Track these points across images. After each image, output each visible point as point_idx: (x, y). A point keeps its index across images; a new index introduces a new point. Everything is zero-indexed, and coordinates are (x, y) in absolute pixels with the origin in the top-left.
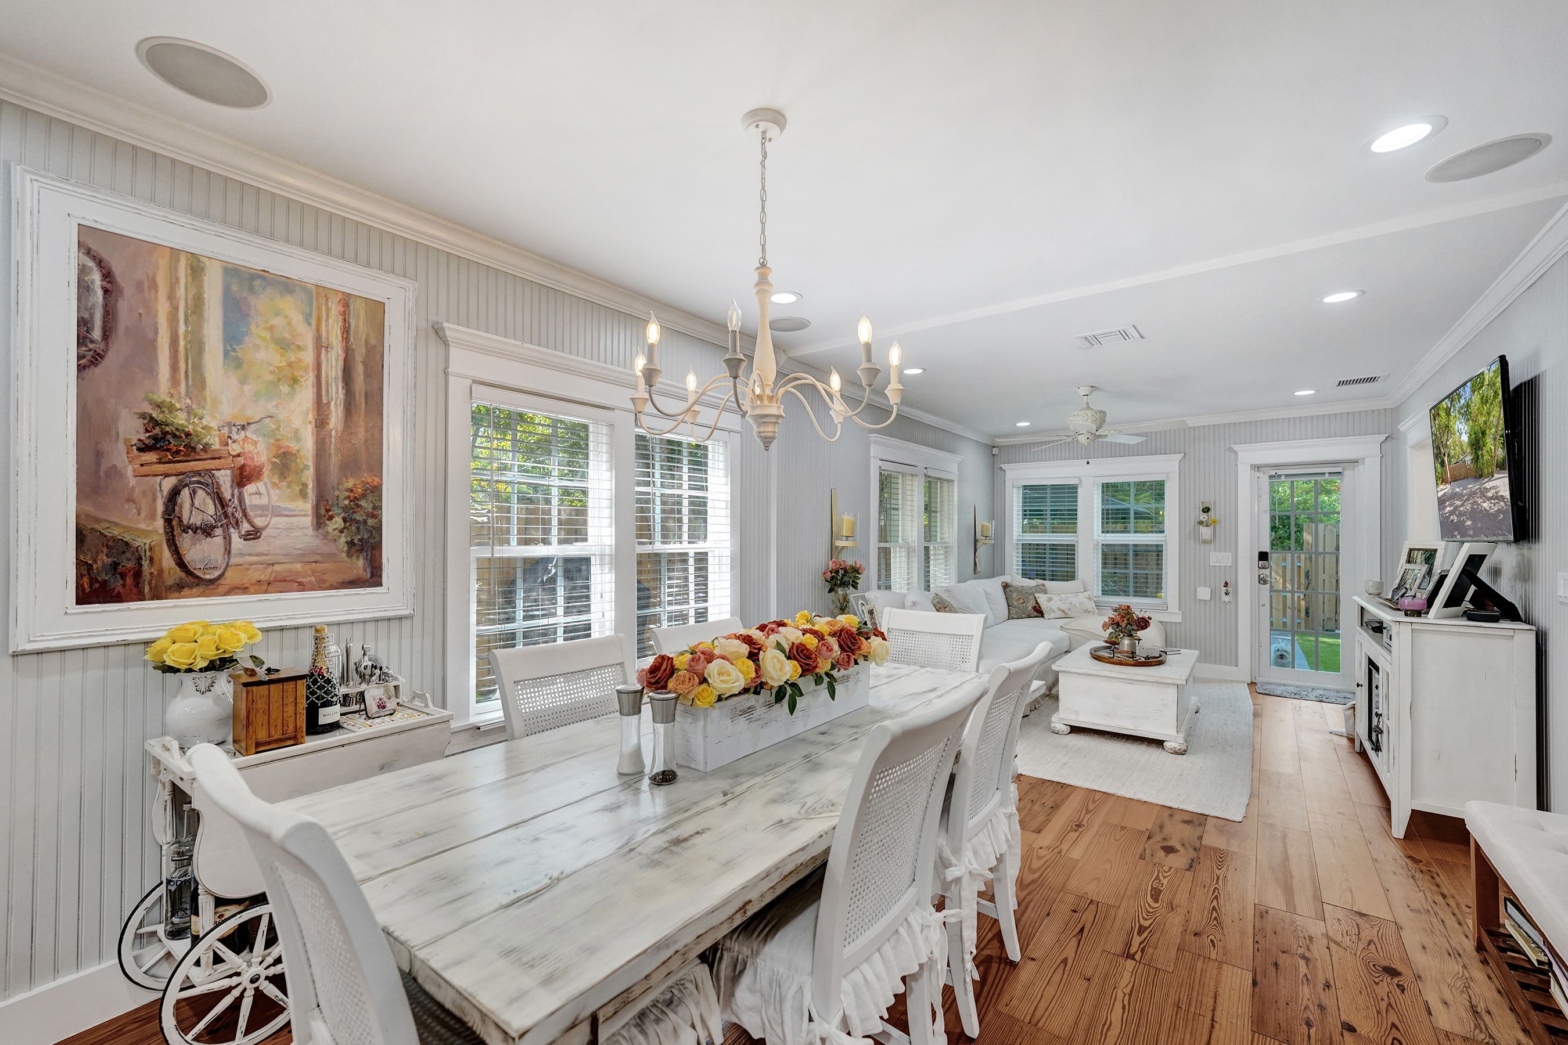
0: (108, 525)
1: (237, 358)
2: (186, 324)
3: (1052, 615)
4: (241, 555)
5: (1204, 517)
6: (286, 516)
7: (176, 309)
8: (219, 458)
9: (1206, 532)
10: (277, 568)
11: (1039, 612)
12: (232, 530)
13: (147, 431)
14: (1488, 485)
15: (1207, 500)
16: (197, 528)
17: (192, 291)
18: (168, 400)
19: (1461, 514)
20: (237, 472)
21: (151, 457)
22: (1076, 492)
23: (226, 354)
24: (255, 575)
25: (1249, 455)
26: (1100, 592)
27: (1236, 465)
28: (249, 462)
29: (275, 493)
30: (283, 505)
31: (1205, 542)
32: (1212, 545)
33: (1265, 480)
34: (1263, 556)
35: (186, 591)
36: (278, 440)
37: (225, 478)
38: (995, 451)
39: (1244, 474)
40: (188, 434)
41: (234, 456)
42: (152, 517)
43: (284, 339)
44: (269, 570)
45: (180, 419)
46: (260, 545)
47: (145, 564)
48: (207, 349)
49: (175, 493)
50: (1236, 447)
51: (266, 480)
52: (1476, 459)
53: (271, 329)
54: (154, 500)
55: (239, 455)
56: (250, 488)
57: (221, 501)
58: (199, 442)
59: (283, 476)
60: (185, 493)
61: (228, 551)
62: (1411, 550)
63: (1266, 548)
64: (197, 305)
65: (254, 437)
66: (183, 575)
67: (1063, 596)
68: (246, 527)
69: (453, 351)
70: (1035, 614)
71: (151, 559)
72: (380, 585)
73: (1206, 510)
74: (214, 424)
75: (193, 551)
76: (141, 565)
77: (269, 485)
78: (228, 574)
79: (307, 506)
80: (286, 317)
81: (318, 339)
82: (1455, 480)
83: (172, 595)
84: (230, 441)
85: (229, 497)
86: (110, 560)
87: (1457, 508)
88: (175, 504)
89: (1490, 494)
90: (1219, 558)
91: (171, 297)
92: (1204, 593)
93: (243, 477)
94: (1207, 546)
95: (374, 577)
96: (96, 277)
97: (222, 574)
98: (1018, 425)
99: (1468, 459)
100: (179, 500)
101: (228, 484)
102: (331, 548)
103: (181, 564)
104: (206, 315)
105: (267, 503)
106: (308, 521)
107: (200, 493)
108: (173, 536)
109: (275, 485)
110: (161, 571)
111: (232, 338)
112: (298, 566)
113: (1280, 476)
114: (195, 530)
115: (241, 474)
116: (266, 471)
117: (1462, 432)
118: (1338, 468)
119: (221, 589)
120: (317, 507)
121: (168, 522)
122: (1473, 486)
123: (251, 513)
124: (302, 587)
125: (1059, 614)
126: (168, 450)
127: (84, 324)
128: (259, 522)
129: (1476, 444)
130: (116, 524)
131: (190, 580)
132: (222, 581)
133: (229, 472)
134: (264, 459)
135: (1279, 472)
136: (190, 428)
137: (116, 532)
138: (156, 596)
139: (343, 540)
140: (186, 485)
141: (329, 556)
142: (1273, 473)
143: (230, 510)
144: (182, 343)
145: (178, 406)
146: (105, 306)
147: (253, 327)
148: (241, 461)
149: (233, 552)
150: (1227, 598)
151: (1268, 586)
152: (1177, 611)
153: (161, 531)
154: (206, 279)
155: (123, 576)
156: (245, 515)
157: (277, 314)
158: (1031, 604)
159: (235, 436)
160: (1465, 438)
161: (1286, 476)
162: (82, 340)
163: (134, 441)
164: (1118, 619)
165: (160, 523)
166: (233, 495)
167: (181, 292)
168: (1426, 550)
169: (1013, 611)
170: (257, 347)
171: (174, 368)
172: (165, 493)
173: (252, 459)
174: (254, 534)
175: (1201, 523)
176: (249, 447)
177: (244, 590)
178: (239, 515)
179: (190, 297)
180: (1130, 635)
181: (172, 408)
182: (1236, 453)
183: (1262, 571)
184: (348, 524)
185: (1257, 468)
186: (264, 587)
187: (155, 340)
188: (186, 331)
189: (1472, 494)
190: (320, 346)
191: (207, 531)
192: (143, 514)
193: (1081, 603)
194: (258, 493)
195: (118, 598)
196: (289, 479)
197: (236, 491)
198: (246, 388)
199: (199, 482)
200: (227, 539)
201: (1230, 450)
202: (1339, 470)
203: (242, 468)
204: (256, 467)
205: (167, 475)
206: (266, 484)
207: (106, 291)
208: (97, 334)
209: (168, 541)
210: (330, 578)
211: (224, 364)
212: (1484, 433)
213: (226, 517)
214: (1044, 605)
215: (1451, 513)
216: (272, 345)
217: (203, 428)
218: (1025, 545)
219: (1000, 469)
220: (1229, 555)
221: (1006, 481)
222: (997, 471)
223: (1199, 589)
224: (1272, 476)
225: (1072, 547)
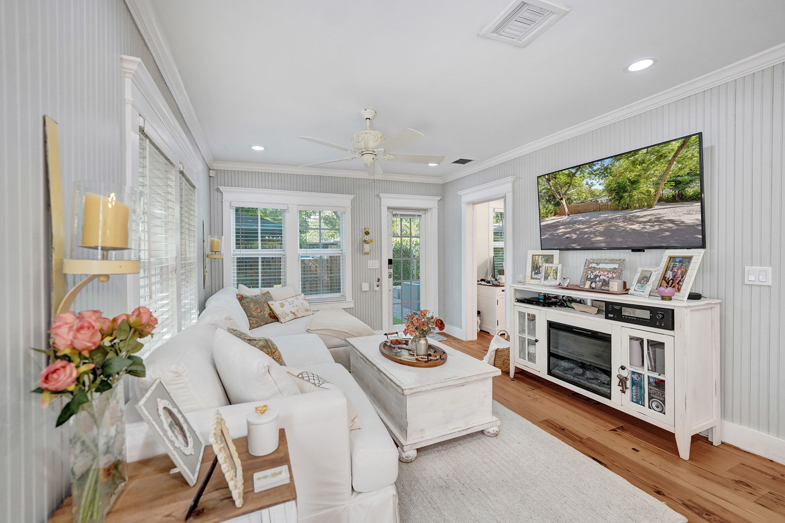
3: (287, 319)
5: (367, 238)
9: (367, 247)
11: (274, 318)
15: (367, 226)
22: (282, 217)
25: (386, 200)
26: (301, 292)
27: (380, 206)
31: (365, 253)
32: (369, 256)
33: (391, 217)
38: (212, 173)
39: (384, 211)
50: (382, 195)
63: (392, 258)
70: (271, 320)
73: (367, 233)
90: (373, 264)
92: (365, 287)
94: (366, 256)
113: (398, 215)
118: (421, 212)
125: (291, 316)
135: (397, 212)
142: (394, 213)
150: (378, 289)
151: (392, 279)
152: (351, 300)
158: (267, 311)
161: (401, 215)
169: (254, 320)
175: (365, 241)
182: (381, 198)
183: (391, 270)
185: (389, 208)
193: (302, 304)
201: (379, 196)
202: (421, 214)
214: (278, 310)
218: (238, 258)
219: (218, 190)
220: (377, 262)
221: (222, 202)
222: (216, 192)
223: (363, 284)
224: (394, 215)
225: (280, 260)
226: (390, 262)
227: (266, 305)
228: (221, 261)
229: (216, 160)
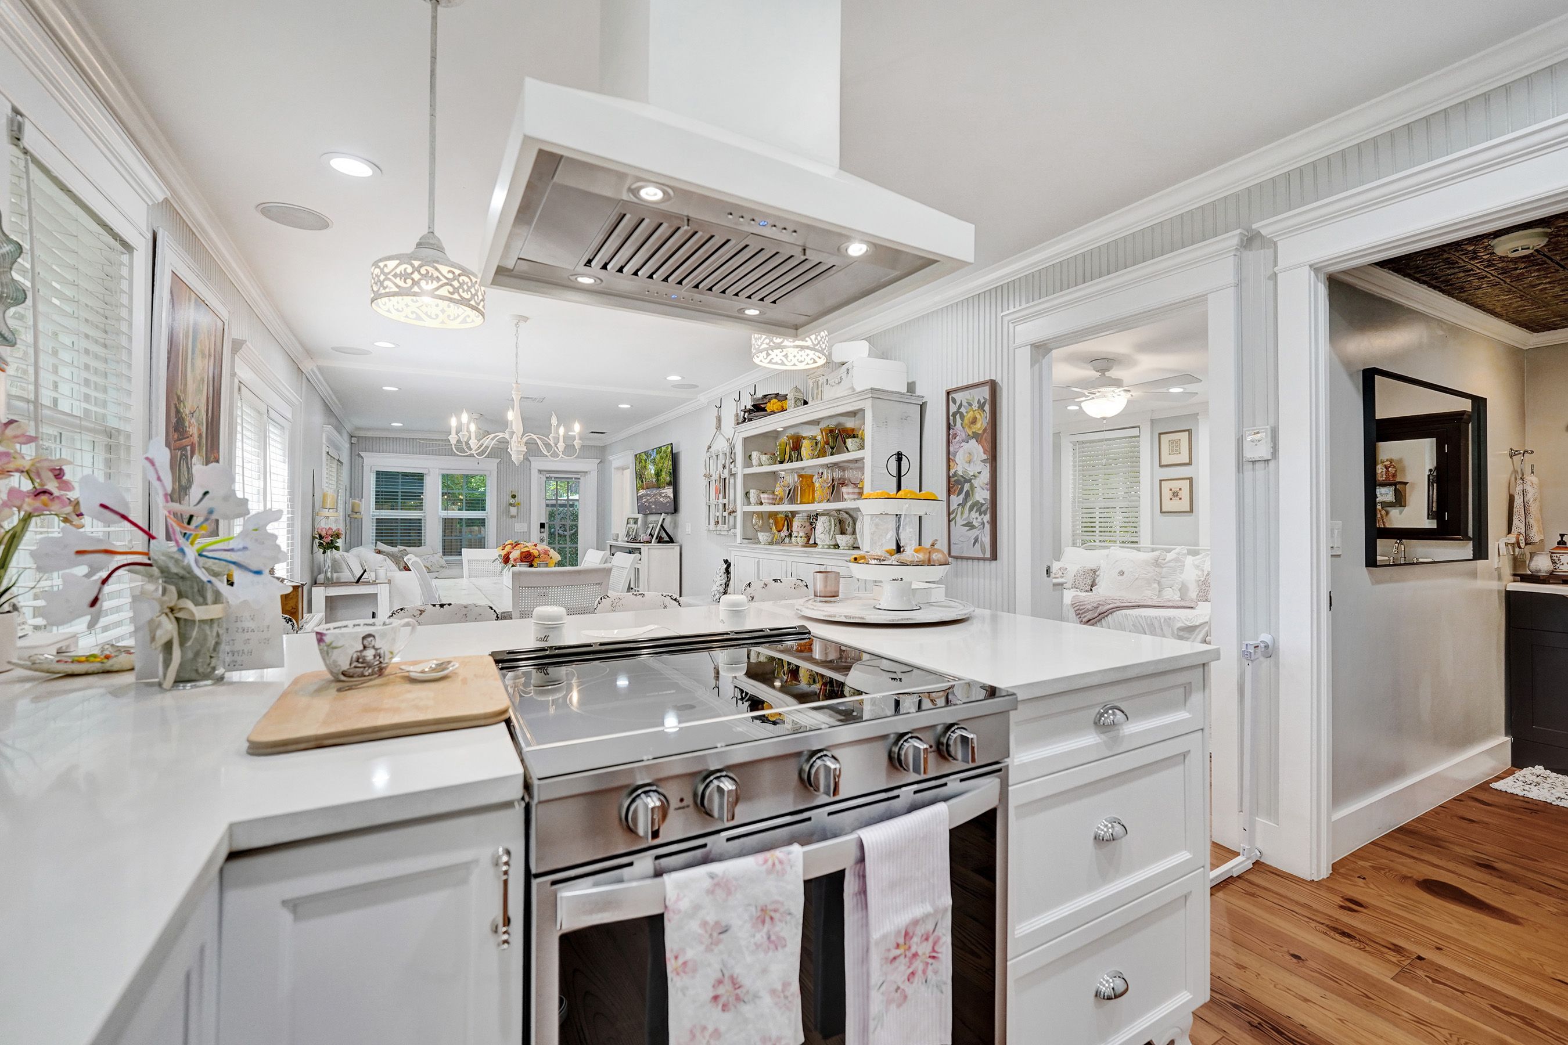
5: (512, 501)
9: (513, 510)
14: (663, 491)
15: (514, 490)
19: (650, 503)
22: (423, 480)
25: (537, 463)
27: (530, 469)
31: (512, 517)
32: (517, 519)
33: (544, 480)
38: (354, 441)
39: (535, 475)
50: (530, 458)
52: (658, 480)
56: (194, 458)
62: (629, 518)
63: (544, 522)
67: (424, 557)
73: (514, 497)
82: (647, 488)
87: (648, 500)
89: (663, 495)
90: (520, 527)
94: (513, 519)
98: (392, 424)
99: (654, 480)
113: (551, 478)
117: (651, 469)
122: (656, 491)
129: (658, 474)
135: (551, 475)
142: (548, 475)
160: (653, 472)
161: (555, 478)
175: (511, 504)
183: (542, 534)
185: (540, 471)
189: (655, 495)
193: (438, 561)
201: (527, 459)
202: (579, 476)
203: (192, 444)
212: (661, 470)
215: (645, 502)
218: (377, 519)
219: (359, 455)
220: (525, 525)
221: (363, 466)
222: (357, 457)
224: (547, 478)
225: (419, 521)
226: (542, 526)
227: (401, 559)
228: (360, 520)
229: (358, 429)
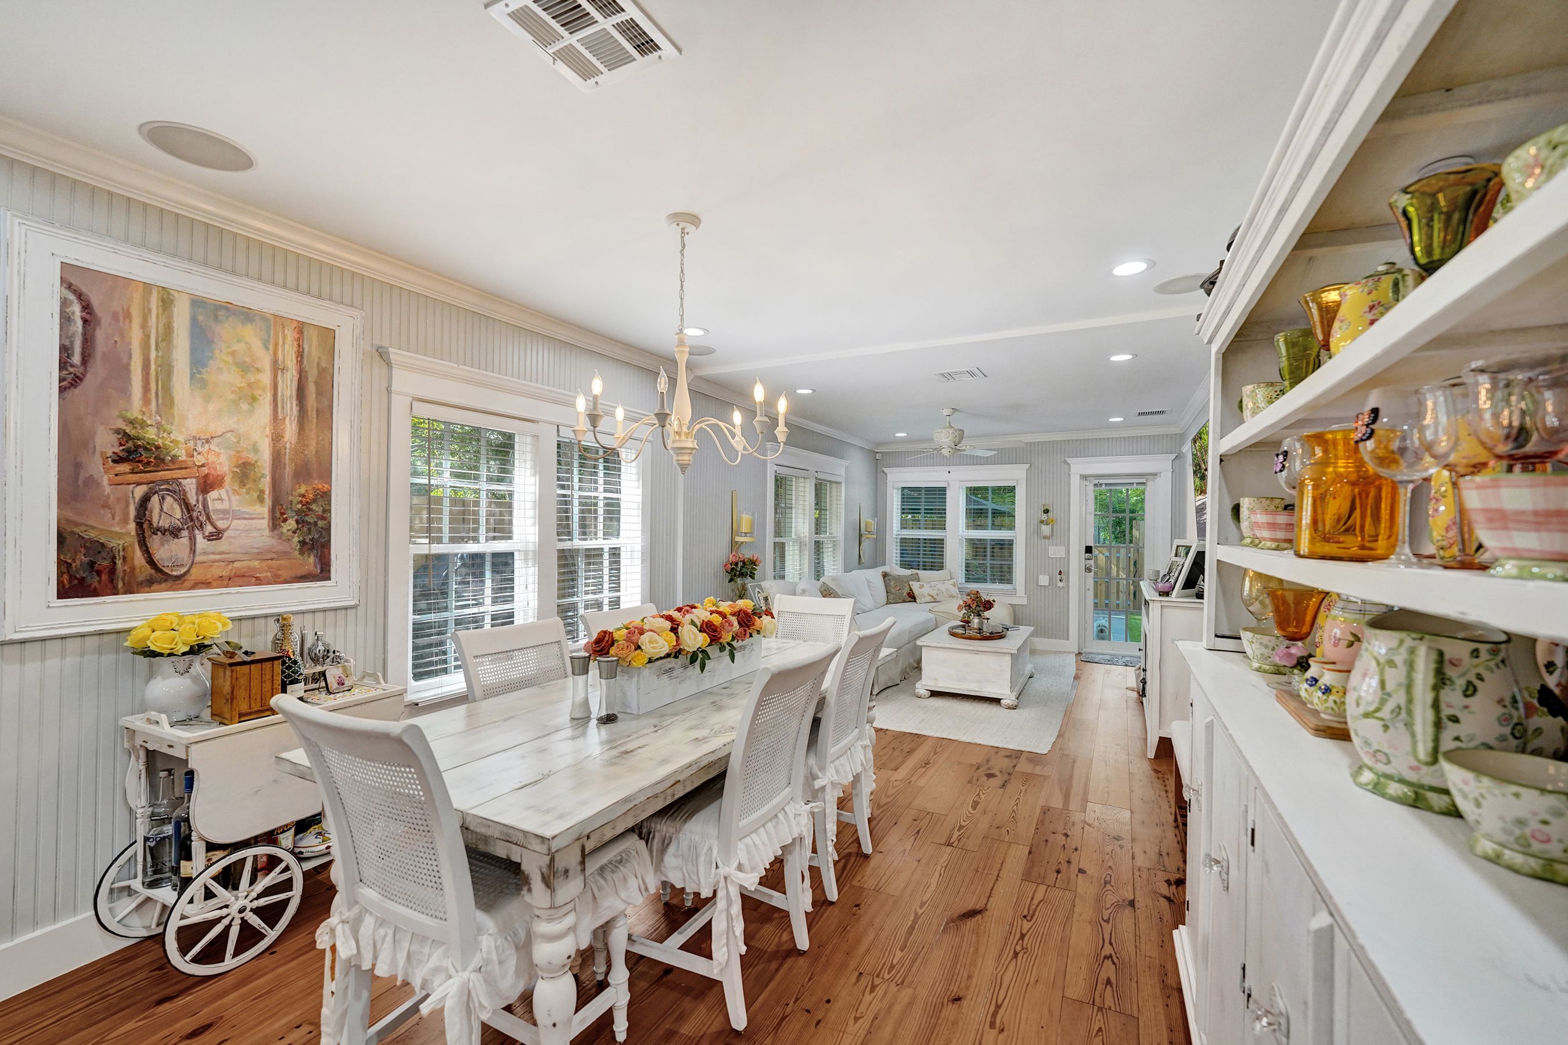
0: (85, 528)
1: (202, 379)
2: (157, 350)
3: (923, 600)
4: (205, 553)
5: (1044, 517)
6: (245, 519)
7: (148, 336)
8: (186, 468)
9: (1046, 530)
10: (237, 565)
11: (912, 597)
12: (197, 532)
13: (121, 445)
15: (1047, 503)
16: (165, 531)
17: (163, 320)
18: (140, 417)
20: (202, 481)
21: (125, 467)
22: (945, 494)
23: (192, 376)
24: (217, 571)
25: (1080, 466)
26: (964, 580)
27: (1069, 475)
28: (212, 472)
29: (235, 499)
30: (243, 509)
31: (1045, 538)
32: (1051, 541)
33: (1091, 487)
34: (1089, 550)
35: (155, 587)
36: (238, 452)
37: (190, 486)
38: (878, 456)
39: (1075, 481)
40: (158, 447)
41: (199, 467)
42: (125, 521)
43: (245, 362)
44: (230, 567)
45: (151, 434)
46: (222, 545)
47: (119, 562)
48: (175, 370)
49: (145, 500)
50: (1069, 460)
51: (227, 487)
53: (233, 354)
54: (127, 505)
55: (203, 466)
56: (213, 495)
57: (187, 507)
58: (168, 454)
59: (243, 484)
60: (155, 499)
61: (193, 550)
62: (1178, 546)
63: (1091, 544)
64: (168, 331)
65: (217, 449)
66: (153, 571)
68: (209, 529)
69: (395, 371)
70: (909, 599)
71: (124, 558)
72: (329, 579)
73: (1046, 511)
74: (181, 439)
75: (162, 551)
76: (115, 564)
77: (230, 492)
78: (193, 571)
79: (265, 510)
80: (246, 343)
81: (275, 362)
83: (143, 590)
84: (195, 453)
85: (194, 503)
86: (87, 560)
88: (146, 509)
90: (1055, 551)
91: (144, 326)
92: (1044, 580)
93: (206, 485)
94: (1047, 541)
95: (324, 573)
96: (76, 309)
97: (188, 571)
98: (897, 435)
100: (149, 506)
101: (194, 491)
102: (285, 547)
103: (151, 562)
104: (175, 342)
105: (228, 507)
106: (265, 523)
107: (169, 500)
108: (144, 537)
109: (235, 492)
110: (133, 569)
111: (198, 362)
112: (256, 564)
113: (1101, 485)
114: (164, 532)
115: (205, 482)
116: (228, 479)
118: (1144, 479)
119: (187, 584)
120: (273, 511)
121: (140, 525)
123: (214, 517)
124: (259, 582)
125: (929, 599)
126: (139, 461)
127: (65, 351)
128: (221, 524)
130: (93, 528)
131: (159, 576)
132: (188, 577)
133: (194, 481)
134: (226, 469)
135: (1101, 481)
136: (160, 442)
137: (92, 534)
138: (129, 591)
139: (296, 539)
140: (156, 492)
141: (285, 554)
142: (1096, 482)
143: (195, 514)
144: (153, 367)
145: (149, 422)
146: (84, 334)
147: (217, 352)
148: (205, 470)
149: (197, 552)
150: (1060, 584)
151: (1092, 574)
152: (1023, 595)
153: (133, 533)
154: (175, 310)
155: (99, 573)
156: (208, 518)
157: (239, 341)
158: (906, 591)
159: (199, 449)
161: (1107, 485)
162: (63, 365)
163: (110, 454)
164: (970, 602)
165: (132, 526)
166: (198, 501)
167: (153, 321)
168: (1186, 547)
169: (891, 597)
170: (220, 369)
171: (146, 389)
172: (137, 499)
173: (215, 469)
174: (216, 535)
175: (1042, 522)
176: (212, 458)
177: (207, 584)
178: (203, 518)
179: (161, 326)
180: (979, 615)
181: (143, 425)
182: (1069, 464)
183: (1088, 562)
184: (300, 526)
185: (1085, 477)
186: (225, 582)
187: (129, 364)
188: (157, 357)
190: (277, 368)
191: (174, 533)
192: (117, 518)
193: (947, 590)
194: (220, 499)
195: (95, 593)
196: (248, 486)
197: (200, 497)
198: (211, 407)
199: (167, 490)
200: (193, 540)
201: (1065, 462)
202: (1144, 481)
203: (206, 476)
204: (218, 476)
205: (139, 484)
206: (227, 491)
207: (85, 321)
208: (76, 359)
209: (139, 542)
210: (285, 574)
211: (191, 386)
213: (192, 520)
214: (917, 591)
216: (234, 368)
217: (171, 442)
219: (882, 472)
220: (1063, 548)
221: (887, 483)
222: (880, 475)
223: (1041, 577)
224: (1095, 485)
225: (941, 542)
227: (910, 586)
228: (885, 537)
